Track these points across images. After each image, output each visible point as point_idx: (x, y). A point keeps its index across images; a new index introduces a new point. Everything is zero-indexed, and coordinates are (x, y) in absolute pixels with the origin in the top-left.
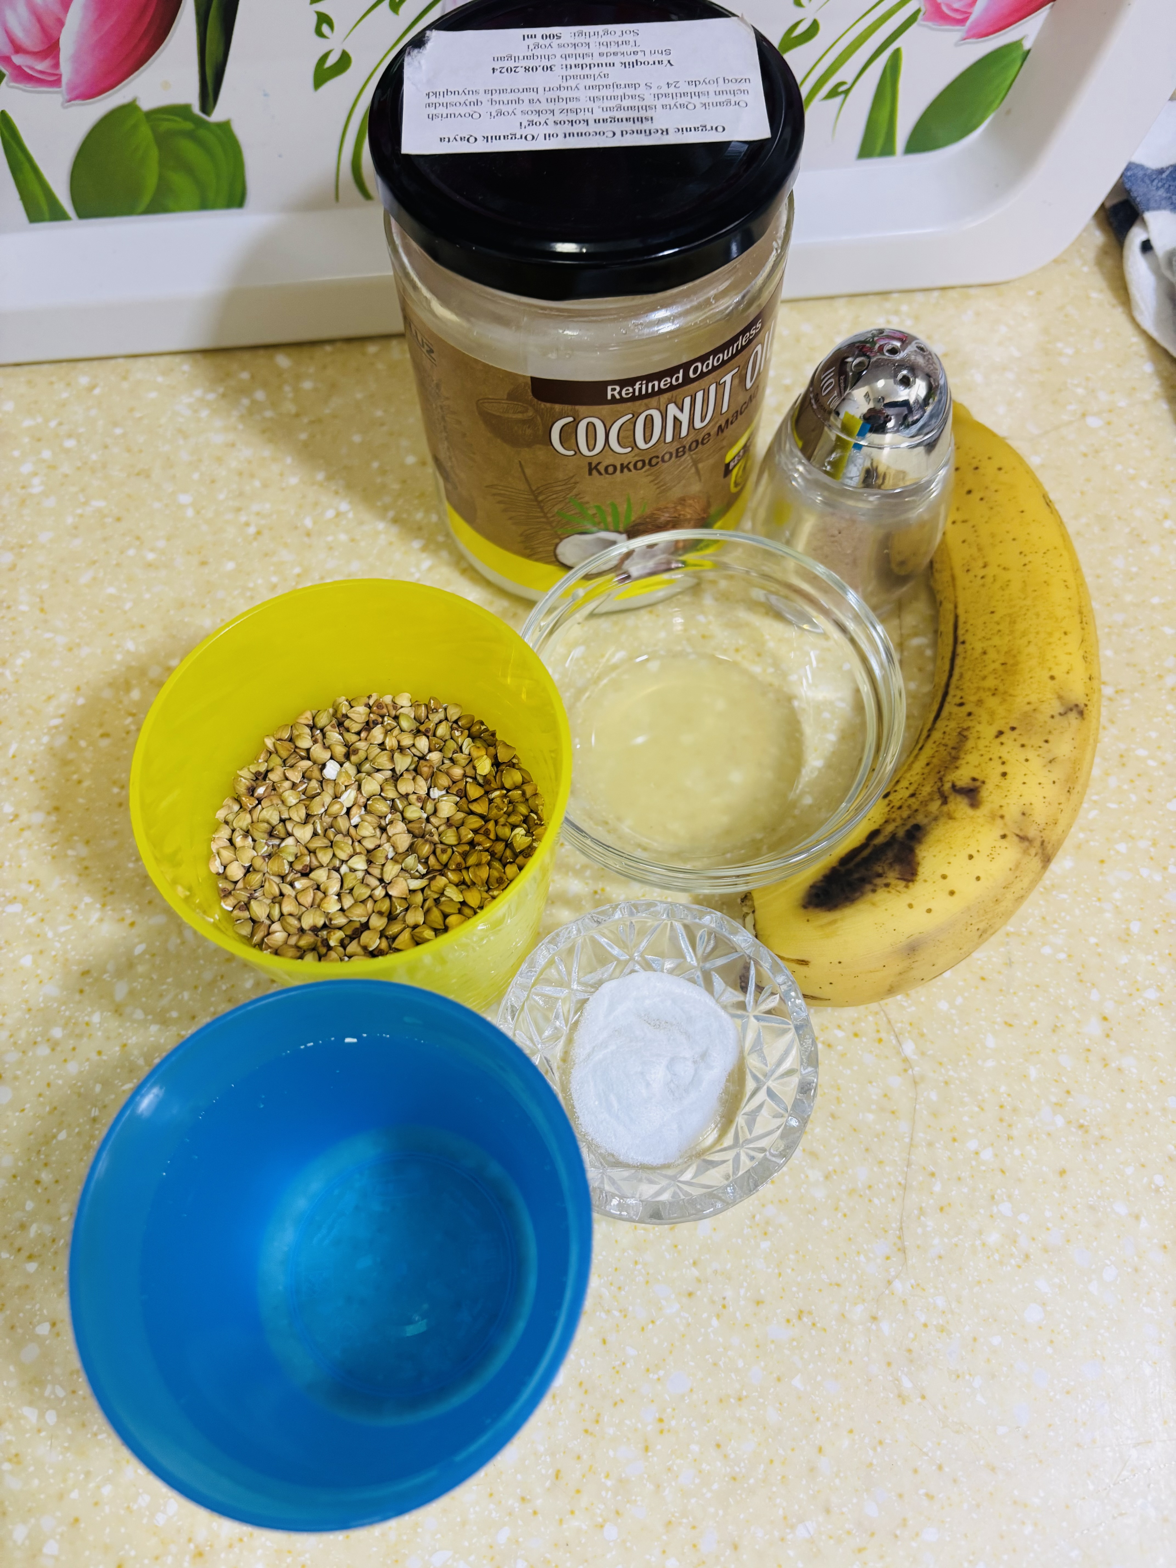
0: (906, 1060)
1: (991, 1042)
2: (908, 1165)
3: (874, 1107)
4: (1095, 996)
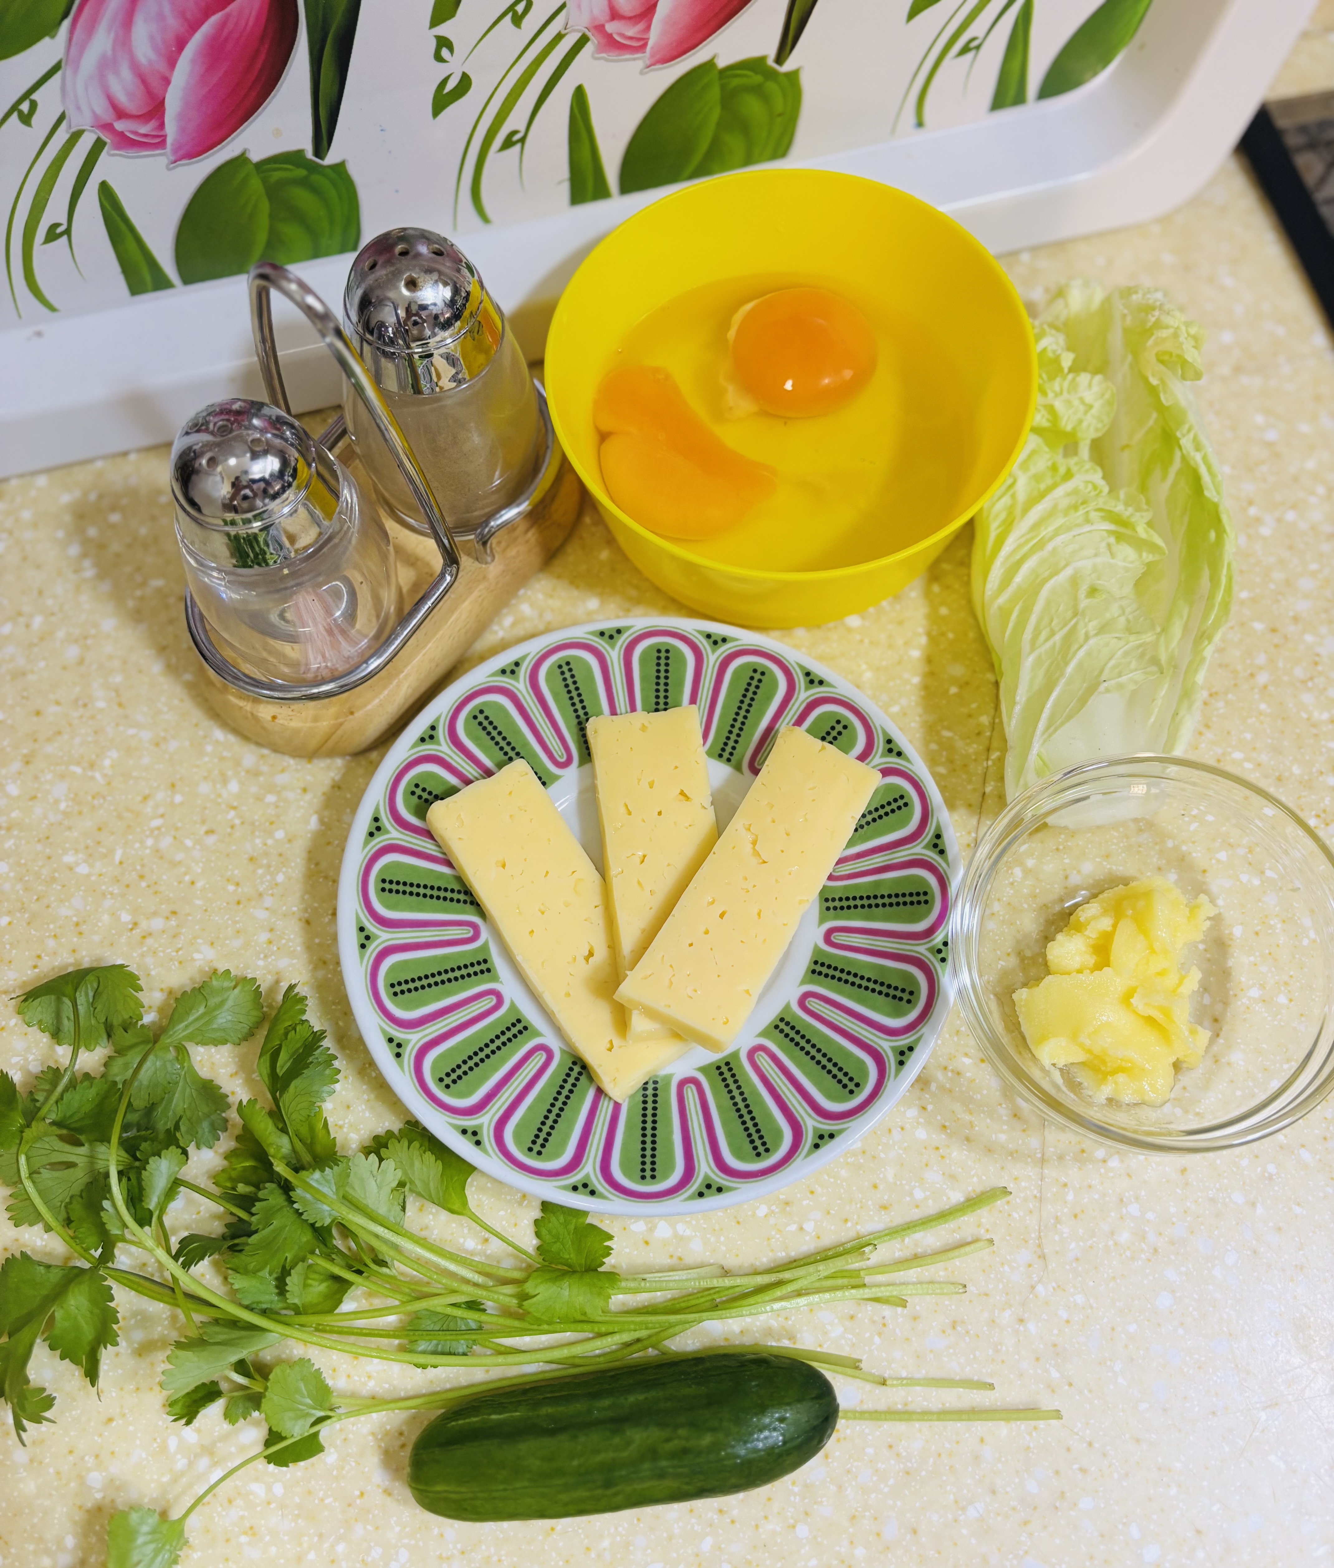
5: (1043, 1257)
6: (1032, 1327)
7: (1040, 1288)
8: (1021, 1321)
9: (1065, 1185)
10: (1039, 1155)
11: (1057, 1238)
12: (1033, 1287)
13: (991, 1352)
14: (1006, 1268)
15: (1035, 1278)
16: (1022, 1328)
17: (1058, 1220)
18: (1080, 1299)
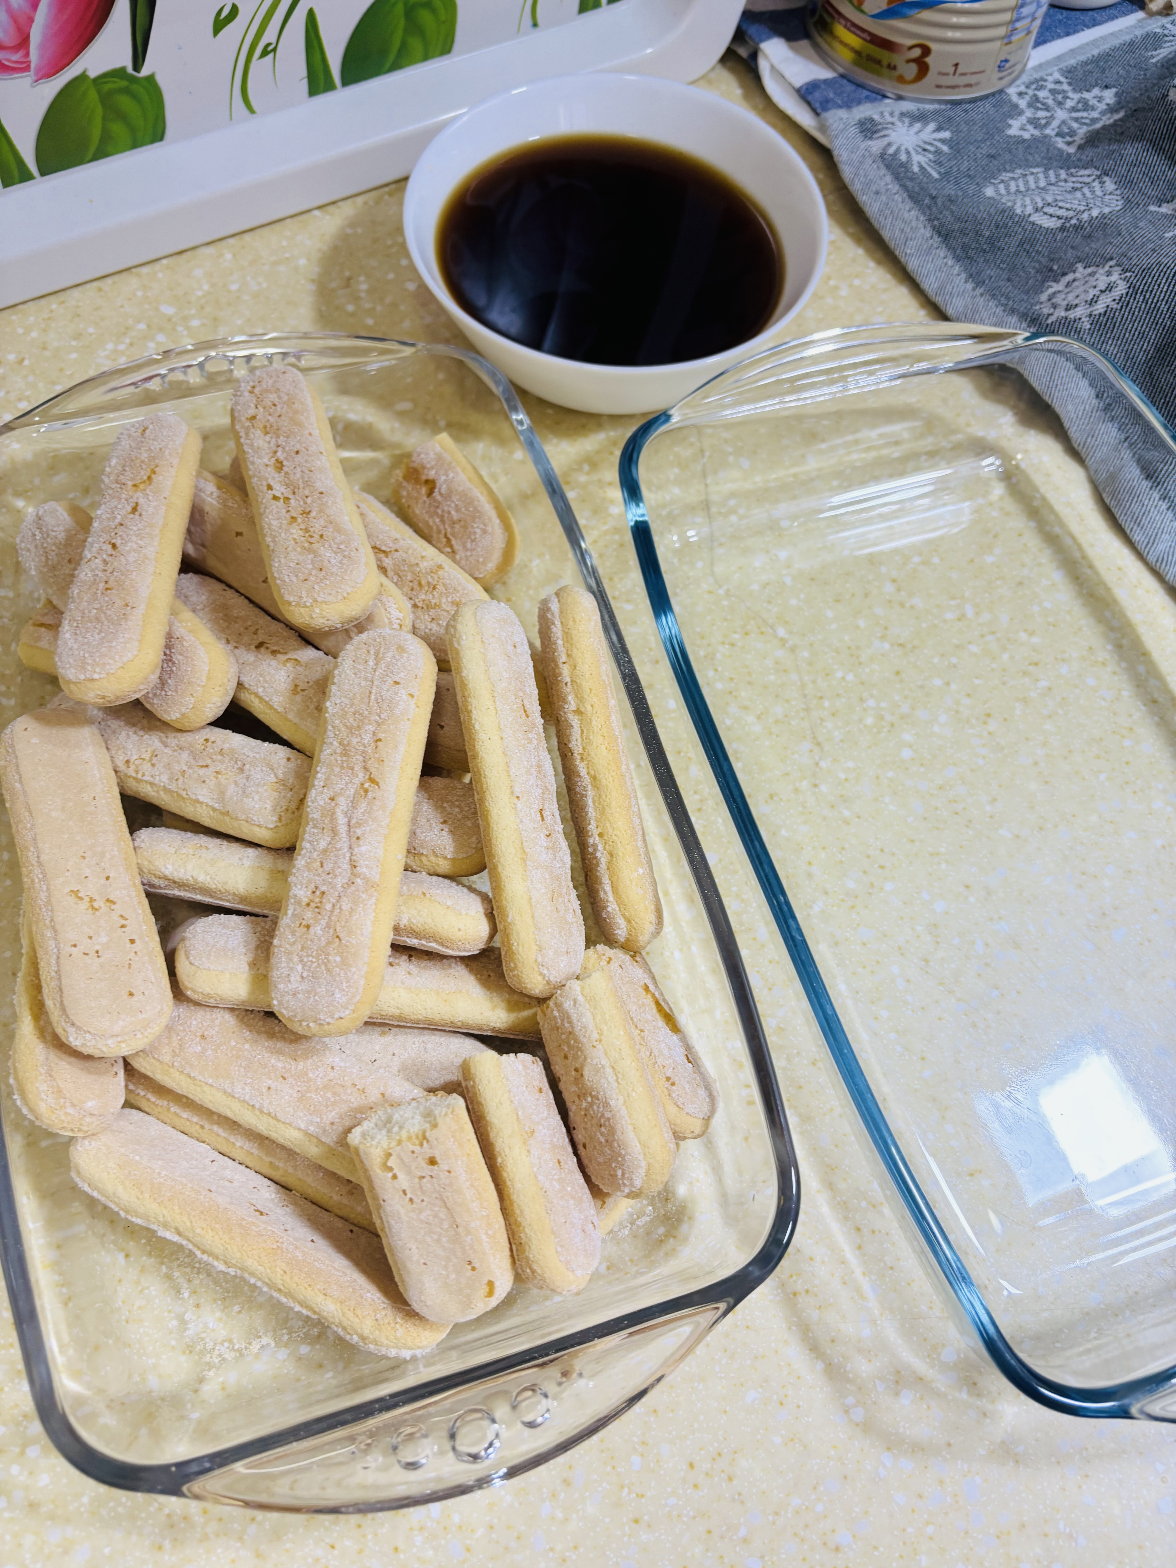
0: (782, 639)
1: (830, 614)
2: (805, 696)
3: (772, 671)
4: (884, 569)
5: (819, 744)
6: (824, 788)
7: (823, 764)
8: (816, 786)
9: (821, 698)
10: (799, 683)
11: (824, 731)
12: (817, 764)
13: (800, 809)
14: (796, 756)
15: (817, 758)
16: (817, 790)
17: (822, 720)
18: (851, 764)
